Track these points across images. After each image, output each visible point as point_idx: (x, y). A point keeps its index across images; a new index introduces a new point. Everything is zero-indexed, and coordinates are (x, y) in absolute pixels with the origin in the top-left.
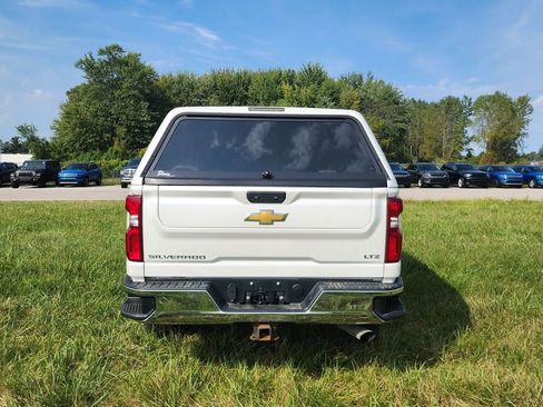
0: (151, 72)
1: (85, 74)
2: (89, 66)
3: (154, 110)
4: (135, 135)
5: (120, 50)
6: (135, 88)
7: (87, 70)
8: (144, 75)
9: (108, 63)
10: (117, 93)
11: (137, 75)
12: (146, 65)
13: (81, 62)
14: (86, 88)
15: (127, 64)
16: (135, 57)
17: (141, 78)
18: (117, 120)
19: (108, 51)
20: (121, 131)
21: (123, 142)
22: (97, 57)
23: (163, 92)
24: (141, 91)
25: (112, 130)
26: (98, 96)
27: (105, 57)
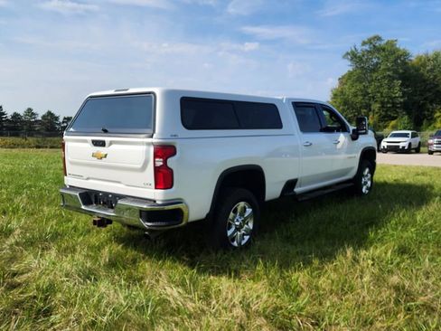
0: (406, 54)
1: (350, 63)
2: (353, 56)
3: (407, 87)
4: (389, 109)
5: (379, 39)
6: (389, 70)
7: (352, 59)
8: (399, 57)
9: (368, 52)
10: (375, 75)
11: (392, 58)
12: (401, 48)
13: (348, 54)
14: (350, 74)
15: (384, 50)
16: (391, 43)
17: (396, 60)
18: (373, 97)
19: (370, 42)
20: (376, 106)
21: (376, 116)
22: (360, 48)
23: (417, 70)
24: (395, 71)
25: (368, 107)
26: (359, 80)
27: (367, 47)
